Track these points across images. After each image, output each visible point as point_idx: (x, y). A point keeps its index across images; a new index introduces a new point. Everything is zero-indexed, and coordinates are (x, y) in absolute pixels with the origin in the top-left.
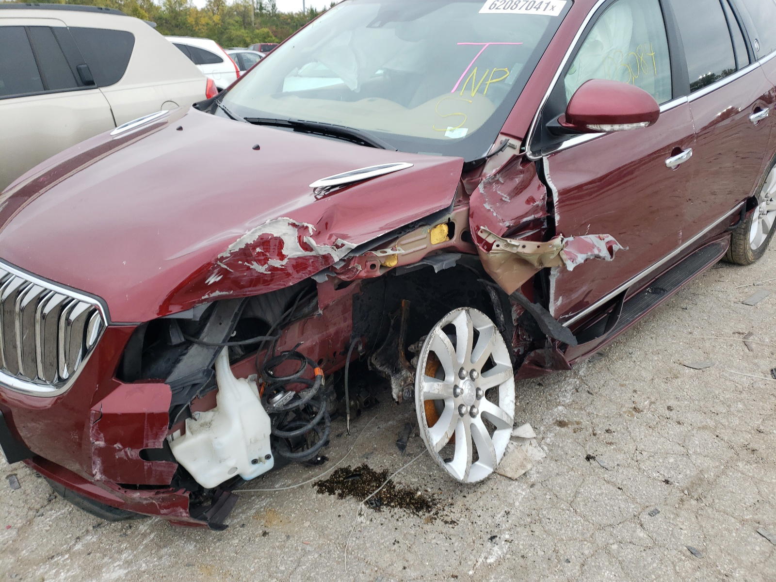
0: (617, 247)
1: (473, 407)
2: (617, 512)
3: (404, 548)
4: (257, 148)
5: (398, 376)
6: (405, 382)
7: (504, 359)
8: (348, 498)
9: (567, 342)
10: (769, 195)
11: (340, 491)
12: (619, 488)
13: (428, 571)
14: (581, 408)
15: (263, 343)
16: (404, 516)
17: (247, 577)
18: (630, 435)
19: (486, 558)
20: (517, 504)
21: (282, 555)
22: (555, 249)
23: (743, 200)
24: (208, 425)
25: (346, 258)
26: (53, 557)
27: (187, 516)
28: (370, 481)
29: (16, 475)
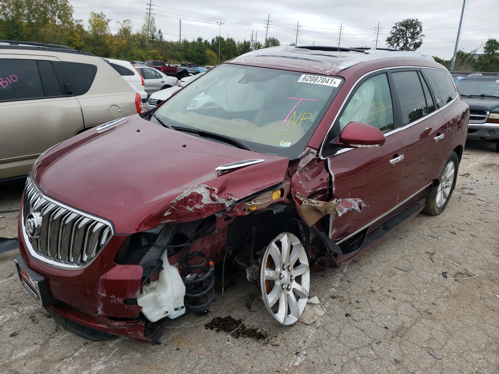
0: (363, 205)
1: (288, 285)
2: (360, 342)
3: (252, 357)
4: (185, 146)
5: (250, 268)
6: (254, 271)
7: (305, 261)
8: (221, 332)
9: (338, 253)
10: (446, 178)
11: (217, 329)
12: (362, 330)
13: (264, 369)
14: (344, 290)
15: (184, 247)
16: (251, 342)
17: (170, 370)
18: (369, 304)
19: (294, 363)
20: (310, 337)
21: (188, 360)
22: (333, 205)
23: (432, 181)
24: (154, 289)
25: (232, 206)
26: (63, 359)
27: (143, 336)
28: (233, 324)
29: (35, 316)
